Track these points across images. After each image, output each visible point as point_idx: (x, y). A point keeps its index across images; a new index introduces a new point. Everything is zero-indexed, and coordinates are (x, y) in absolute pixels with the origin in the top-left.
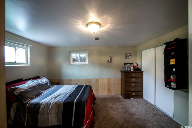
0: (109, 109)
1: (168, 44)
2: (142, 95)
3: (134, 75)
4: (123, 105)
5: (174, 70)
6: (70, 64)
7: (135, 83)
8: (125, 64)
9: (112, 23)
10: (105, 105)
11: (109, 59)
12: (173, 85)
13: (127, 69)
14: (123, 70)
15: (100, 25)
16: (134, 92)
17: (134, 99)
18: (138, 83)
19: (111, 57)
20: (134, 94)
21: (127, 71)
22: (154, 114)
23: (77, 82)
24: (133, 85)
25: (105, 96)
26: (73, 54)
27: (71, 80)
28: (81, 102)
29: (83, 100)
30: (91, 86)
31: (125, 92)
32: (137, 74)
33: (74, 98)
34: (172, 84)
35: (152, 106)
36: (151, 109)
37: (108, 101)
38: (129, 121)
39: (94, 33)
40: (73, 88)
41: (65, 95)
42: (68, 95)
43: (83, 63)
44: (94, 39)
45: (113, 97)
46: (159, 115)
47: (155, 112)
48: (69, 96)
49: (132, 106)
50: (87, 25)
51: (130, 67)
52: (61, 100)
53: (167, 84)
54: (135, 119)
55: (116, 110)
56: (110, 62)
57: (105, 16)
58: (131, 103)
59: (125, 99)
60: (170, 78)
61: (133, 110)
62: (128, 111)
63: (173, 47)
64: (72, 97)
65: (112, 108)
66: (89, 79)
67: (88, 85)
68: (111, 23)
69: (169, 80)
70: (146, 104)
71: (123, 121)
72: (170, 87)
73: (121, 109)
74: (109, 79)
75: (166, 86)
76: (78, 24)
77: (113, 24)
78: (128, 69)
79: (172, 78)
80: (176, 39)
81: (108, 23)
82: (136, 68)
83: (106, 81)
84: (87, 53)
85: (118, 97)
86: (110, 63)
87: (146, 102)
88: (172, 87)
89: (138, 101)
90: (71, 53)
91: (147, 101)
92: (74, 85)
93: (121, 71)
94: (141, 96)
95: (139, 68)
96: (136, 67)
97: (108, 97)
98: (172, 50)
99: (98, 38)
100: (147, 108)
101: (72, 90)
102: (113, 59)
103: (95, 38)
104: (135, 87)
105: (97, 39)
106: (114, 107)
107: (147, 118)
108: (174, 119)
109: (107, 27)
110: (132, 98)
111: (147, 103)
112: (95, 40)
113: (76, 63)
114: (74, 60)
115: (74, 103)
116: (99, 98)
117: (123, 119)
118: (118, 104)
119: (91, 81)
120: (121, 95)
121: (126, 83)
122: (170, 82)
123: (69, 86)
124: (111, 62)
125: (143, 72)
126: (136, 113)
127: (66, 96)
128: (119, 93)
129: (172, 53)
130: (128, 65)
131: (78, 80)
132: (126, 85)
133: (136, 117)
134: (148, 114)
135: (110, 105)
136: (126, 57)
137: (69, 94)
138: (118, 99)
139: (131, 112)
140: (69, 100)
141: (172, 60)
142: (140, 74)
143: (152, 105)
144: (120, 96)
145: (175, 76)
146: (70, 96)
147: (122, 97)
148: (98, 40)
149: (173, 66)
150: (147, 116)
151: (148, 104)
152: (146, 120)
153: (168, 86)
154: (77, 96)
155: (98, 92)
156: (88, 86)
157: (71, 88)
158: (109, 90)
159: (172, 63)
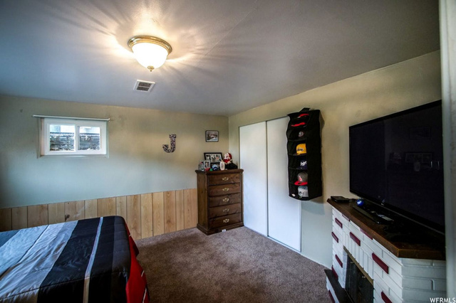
0: (179, 270)
1: (293, 117)
2: (242, 221)
3: (225, 179)
4: (209, 250)
5: (303, 164)
6: (41, 156)
7: (229, 195)
8: (205, 154)
9: (200, 54)
10: (166, 261)
11: (168, 141)
12: (303, 191)
13: (211, 167)
14: (204, 168)
15: (170, 50)
16: (227, 215)
17: (228, 231)
18: (233, 196)
19: (173, 137)
20: (227, 221)
21: (211, 170)
22: (271, 254)
23: (67, 213)
24: (226, 200)
25: (159, 239)
26: (51, 123)
27: (43, 208)
28: (110, 271)
29: (114, 265)
30: (123, 219)
31: (209, 219)
32: (232, 175)
33: (79, 266)
34: (300, 190)
35: (264, 239)
36: (264, 246)
37: (170, 250)
38: (230, 285)
39: (151, 68)
40: (61, 232)
41: (38, 265)
42: (50, 262)
43: (89, 151)
44: (135, 85)
45: (181, 236)
46: (279, 254)
47: (272, 250)
48: (57, 264)
49: (227, 248)
50: (130, 42)
51: (217, 160)
52: (26, 288)
53: (293, 191)
54: (240, 275)
55: (195, 268)
56: (170, 149)
57: (192, 31)
58: (225, 242)
59: (208, 234)
60: (297, 179)
61: (232, 256)
62: (222, 261)
63: (303, 123)
64: (70, 265)
65: (186, 264)
66: (110, 200)
67: (112, 218)
68: (199, 52)
69: (296, 184)
70: (253, 236)
71: (218, 288)
72: (298, 197)
73: (206, 260)
74: (168, 193)
75: (291, 195)
76: (103, 32)
77: (202, 56)
78: (214, 166)
79: (301, 178)
80: (305, 109)
81: (192, 52)
82: (229, 162)
83: (160, 199)
84: (104, 124)
85: (193, 233)
86: (171, 153)
87: (251, 234)
88: (301, 195)
89: (235, 234)
90: (46, 121)
91: (252, 231)
92: (61, 225)
93: (196, 171)
94: (240, 223)
95: (234, 162)
96: (229, 160)
97: (167, 239)
98: (301, 129)
99: (150, 84)
100: (256, 244)
101: (59, 242)
102: (179, 142)
103: (141, 84)
104: (229, 204)
105: (143, 87)
106: (188, 259)
107: (261, 267)
108: (302, 254)
109: (184, 60)
110: (224, 231)
111: (254, 234)
112: (139, 88)
113: (63, 152)
114: (56, 144)
115: (83, 282)
116: (144, 248)
117: (216, 284)
118: (195, 251)
119: (118, 203)
120: (198, 227)
121: (211, 199)
122: (297, 187)
123: (41, 228)
124: (173, 149)
125: (242, 171)
126: (238, 261)
127: (42, 266)
128: (194, 222)
129: (301, 134)
130: (212, 156)
131: (73, 206)
132: (209, 202)
133: (242, 270)
134: (261, 257)
135: (179, 258)
136: (208, 138)
137: (54, 256)
138: (193, 240)
139: (229, 261)
140: (63, 278)
141: (299, 147)
142: (238, 175)
143: (263, 236)
144: (198, 231)
145: (306, 176)
146: (60, 262)
147: (201, 233)
148: (146, 89)
149: (302, 157)
150: (261, 261)
151: (256, 237)
152: (261, 271)
153: (294, 195)
154: (89, 257)
155: (139, 232)
156: (116, 220)
157: (54, 235)
158: (169, 222)
159: (299, 152)
